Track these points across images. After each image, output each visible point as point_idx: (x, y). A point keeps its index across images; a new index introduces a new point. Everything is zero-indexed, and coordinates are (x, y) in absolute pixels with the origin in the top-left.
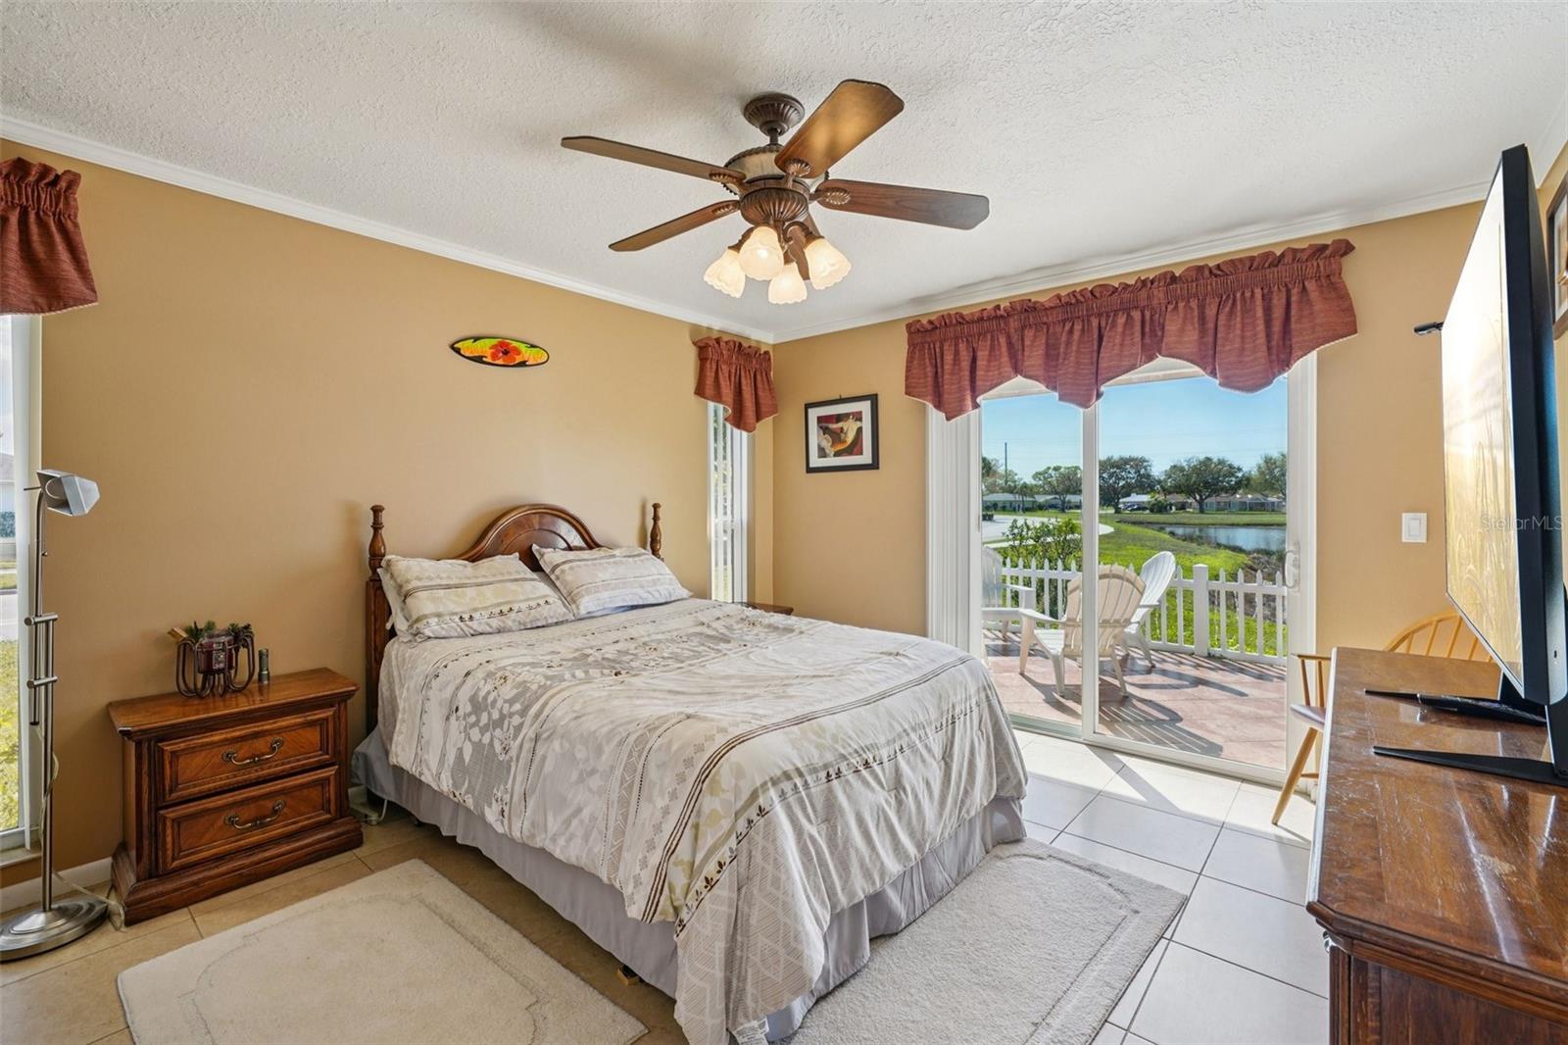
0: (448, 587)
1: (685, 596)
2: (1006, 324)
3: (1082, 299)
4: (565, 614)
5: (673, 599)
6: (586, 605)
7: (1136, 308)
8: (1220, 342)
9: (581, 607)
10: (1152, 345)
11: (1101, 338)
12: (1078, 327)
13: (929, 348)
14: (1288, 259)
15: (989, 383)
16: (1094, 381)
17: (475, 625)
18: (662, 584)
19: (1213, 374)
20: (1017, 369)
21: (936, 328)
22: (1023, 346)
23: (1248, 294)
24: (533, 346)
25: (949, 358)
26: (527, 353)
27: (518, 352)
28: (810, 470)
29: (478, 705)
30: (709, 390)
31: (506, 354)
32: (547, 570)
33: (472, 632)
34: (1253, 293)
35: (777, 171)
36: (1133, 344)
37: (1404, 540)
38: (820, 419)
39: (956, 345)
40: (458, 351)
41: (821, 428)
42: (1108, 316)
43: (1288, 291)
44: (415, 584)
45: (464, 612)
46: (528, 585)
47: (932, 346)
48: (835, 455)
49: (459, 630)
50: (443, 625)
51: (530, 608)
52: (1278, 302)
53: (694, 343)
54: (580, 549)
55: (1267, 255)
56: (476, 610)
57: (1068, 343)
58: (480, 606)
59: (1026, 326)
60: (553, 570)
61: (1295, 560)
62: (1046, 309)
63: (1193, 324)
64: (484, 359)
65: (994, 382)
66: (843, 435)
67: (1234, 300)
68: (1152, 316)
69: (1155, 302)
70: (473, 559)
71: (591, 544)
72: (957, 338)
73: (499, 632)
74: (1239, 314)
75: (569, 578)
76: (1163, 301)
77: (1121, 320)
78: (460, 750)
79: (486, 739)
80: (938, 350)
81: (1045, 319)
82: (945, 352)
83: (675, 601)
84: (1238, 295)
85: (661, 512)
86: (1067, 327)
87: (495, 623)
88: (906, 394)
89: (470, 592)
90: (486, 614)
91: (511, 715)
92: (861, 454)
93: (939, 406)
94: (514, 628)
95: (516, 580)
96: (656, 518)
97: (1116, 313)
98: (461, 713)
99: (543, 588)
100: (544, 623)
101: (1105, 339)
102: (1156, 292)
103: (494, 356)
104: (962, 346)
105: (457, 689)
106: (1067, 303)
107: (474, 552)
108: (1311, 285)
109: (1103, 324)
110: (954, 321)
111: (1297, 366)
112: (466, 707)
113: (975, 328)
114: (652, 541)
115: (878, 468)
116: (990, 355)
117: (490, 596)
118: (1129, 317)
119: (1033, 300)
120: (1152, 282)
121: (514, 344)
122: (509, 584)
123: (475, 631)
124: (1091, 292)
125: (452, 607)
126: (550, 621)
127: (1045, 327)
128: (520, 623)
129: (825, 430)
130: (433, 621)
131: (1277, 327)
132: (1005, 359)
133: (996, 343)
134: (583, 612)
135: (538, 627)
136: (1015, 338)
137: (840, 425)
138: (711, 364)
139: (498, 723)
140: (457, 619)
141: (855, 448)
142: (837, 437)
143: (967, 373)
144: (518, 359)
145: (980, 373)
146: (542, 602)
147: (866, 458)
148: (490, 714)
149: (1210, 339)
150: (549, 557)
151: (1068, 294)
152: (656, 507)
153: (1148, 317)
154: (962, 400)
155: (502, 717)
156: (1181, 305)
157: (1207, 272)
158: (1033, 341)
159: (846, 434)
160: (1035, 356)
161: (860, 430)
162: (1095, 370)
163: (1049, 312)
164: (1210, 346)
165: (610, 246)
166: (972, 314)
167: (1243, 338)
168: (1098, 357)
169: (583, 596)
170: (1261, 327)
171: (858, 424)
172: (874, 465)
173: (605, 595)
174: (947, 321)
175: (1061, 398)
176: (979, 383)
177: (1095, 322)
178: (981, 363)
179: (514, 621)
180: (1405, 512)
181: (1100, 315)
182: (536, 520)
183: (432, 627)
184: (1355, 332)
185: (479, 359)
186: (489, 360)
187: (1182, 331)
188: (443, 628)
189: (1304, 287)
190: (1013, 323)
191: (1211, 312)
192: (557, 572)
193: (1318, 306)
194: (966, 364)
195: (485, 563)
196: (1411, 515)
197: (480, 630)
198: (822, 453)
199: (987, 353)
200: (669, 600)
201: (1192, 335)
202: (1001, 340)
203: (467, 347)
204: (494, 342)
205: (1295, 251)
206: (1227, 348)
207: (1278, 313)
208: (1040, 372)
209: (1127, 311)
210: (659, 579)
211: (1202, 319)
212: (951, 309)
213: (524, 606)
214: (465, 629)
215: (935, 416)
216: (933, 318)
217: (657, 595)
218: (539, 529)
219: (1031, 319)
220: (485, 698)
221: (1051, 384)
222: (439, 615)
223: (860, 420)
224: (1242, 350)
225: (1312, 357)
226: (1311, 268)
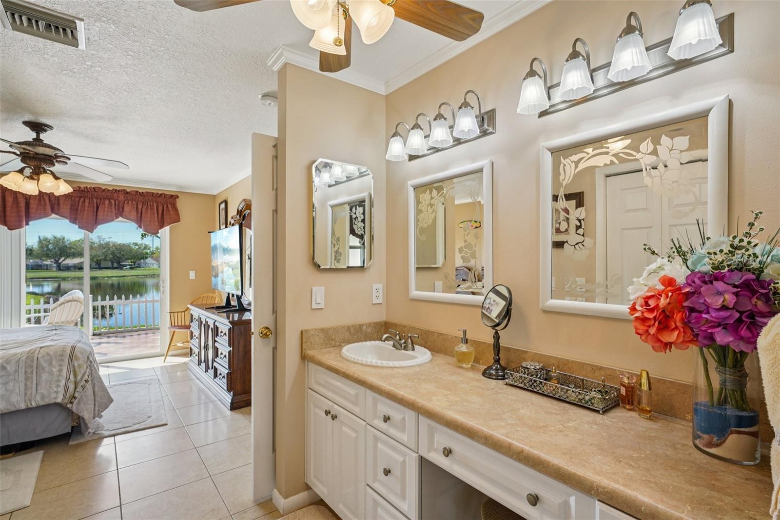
3: (90, 190)
7: (113, 199)
8: (143, 217)
10: (120, 212)
11: (98, 208)
12: (87, 201)
14: (163, 196)
16: (94, 223)
19: (140, 227)
20: (55, 212)
23: (151, 204)
34: (153, 203)
36: (112, 212)
37: (190, 278)
42: (101, 199)
43: (163, 205)
52: (160, 208)
55: (158, 194)
57: (82, 206)
61: (163, 286)
63: (134, 210)
67: (147, 205)
68: (119, 203)
69: (120, 199)
74: (149, 209)
76: (124, 199)
77: (107, 202)
84: (149, 203)
86: (82, 199)
97: (104, 199)
101: (100, 208)
102: (121, 196)
106: (82, 190)
108: (169, 206)
109: (99, 202)
111: (165, 228)
118: (110, 202)
120: (119, 191)
124: (94, 188)
127: (70, 197)
131: (160, 216)
132: (47, 209)
133: (42, 198)
136: (53, 198)
143: (23, 209)
145: (32, 210)
149: (139, 215)
151: (84, 188)
153: (117, 203)
156: (130, 202)
157: (138, 194)
160: (65, 208)
162: (95, 219)
164: (140, 217)
167: (151, 217)
168: (97, 213)
170: (156, 215)
175: (80, 228)
176: (32, 215)
177: (95, 201)
178: (33, 206)
180: (191, 270)
181: (97, 198)
184: (179, 221)
187: (131, 211)
189: (167, 206)
191: (140, 207)
193: (171, 212)
194: (23, 205)
196: (192, 271)
199: (37, 202)
201: (134, 213)
202: (45, 197)
205: (164, 194)
206: (146, 220)
207: (160, 212)
208: (68, 216)
209: (109, 199)
211: (137, 208)
221: (73, 220)
224: (150, 221)
225: (168, 227)
226: (169, 200)
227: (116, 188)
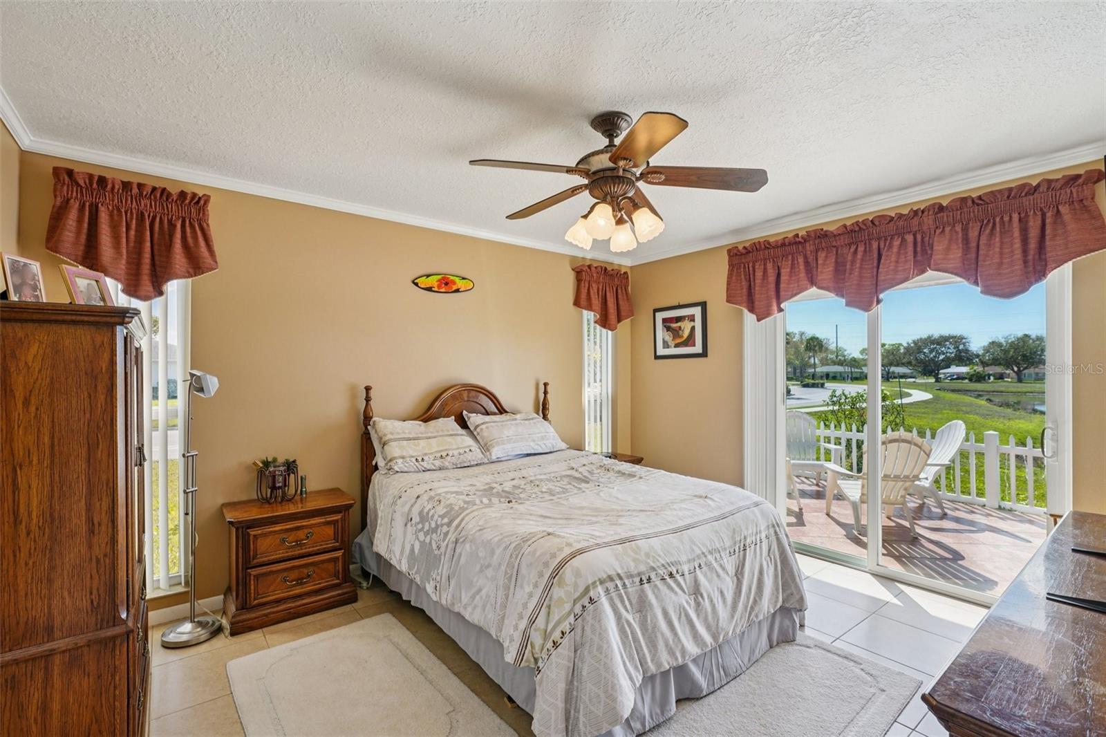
0: (409, 439)
1: (564, 448)
2: (804, 248)
3: (864, 227)
4: (482, 458)
5: (555, 450)
6: (496, 453)
7: (909, 232)
8: (981, 258)
9: (493, 454)
10: (923, 260)
11: (880, 257)
12: (861, 249)
13: (745, 267)
14: (1043, 188)
15: (790, 293)
16: (874, 290)
17: (424, 464)
18: (548, 439)
19: (976, 283)
20: (812, 282)
21: (750, 252)
22: (817, 264)
23: (1006, 219)
24: (464, 279)
25: (759, 274)
26: (460, 284)
27: (454, 283)
28: (657, 357)
29: (424, 518)
30: (583, 302)
31: (447, 284)
32: (472, 429)
33: (423, 469)
34: (1011, 217)
35: (611, 165)
36: (906, 261)
38: (665, 320)
39: (765, 265)
40: (416, 284)
41: (665, 326)
42: (886, 240)
44: (389, 437)
45: (419, 456)
46: (459, 438)
47: (747, 266)
48: (675, 347)
49: (415, 467)
50: (407, 465)
51: (460, 454)
52: (1034, 224)
53: (573, 270)
54: (494, 414)
55: (1024, 186)
56: (426, 454)
57: (853, 262)
58: (430, 452)
59: (819, 249)
60: (475, 429)
61: (1053, 435)
62: (835, 236)
63: (957, 244)
64: (433, 289)
65: (795, 292)
66: (681, 332)
67: (994, 224)
68: (923, 238)
69: (925, 227)
70: (425, 421)
71: (502, 411)
72: (765, 260)
73: (440, 469)
74: (998, 235)
75: (485, 434)
76: (933, 227)
77: (897, 243)
78: (413, 545)
79: (428, 540)
80: (751, 269)
81: (834, 244)
82: (757, 270)
83: (556, 451)
84: (998, 219)
85: (549, 389)
86: (853, 249)
87: (438, 463)
88: (728, 301)
89: (423, 443)
90: (432, 457)
91: (442, 525)
92: (694, 346)
93: (752, 310)
94: (450, 467)
95: (451, 435)
96: (546, 393)
97: (892, 237)
98: (413, 522)
99: (469, 441)
100: (469, 465)
101: (883, 257)
102: (926, 220)
103: (439, 286)
104: (770, 266)
105: (412, 506)
106: (852, 231)
107: (427, 415)
108: (1064, 209)
109: (882, 246)
110: (763, 246)
111: (1053, 275)
112: (416, 519)
113: (779, 252)
114: (543, 409)
115: (706, 356)
116: (791, 272)
117: (434, 445)
118: (903, 240)
119: (825, 229)
120: (923, 212)
121: (452, 278)
122: (446, 438)
123: (425, 468)
124: (872, 221)
125: (412, 453)
126: (472, 463)
127: (835, 249)
128: (453, 464)
129: (668, 329)
130: (400, 461)
131: (1033, 244)
132: (803, 275)
133: (796, 262)
134: (494, 458)
135: (465, 467)
136: (811, 258)
137: (679, 324)
138: (584, 283)
139: (434, 530)
140: (414, 460)
141: (690, 341)
142: (676, 333)
143: (773, 286)
144: (455, 288)
145: (782, 286)
146: (467, 450)
147: (698, 348)
148: (430, 523)
149: (973, 256)
150: (474, 419)
151: (853, 224)
152: (546, 385)
153: (919, 239)
154: (769, 306)
155: (437, 526)
156: (948, 229)
157: (970, 202)
158: (825, 260)
159: (683, 331)
160: (826, 271)
161: (693, 328)
162: (874, 282)
163: (837, 238)
164: (973, 261)
165: (507, 217)
166: (777, 241)
167: (1001, 254)
168: (877, 272)
169: (494, 447)
170: (1017, 245)
171: (692, 324)
172: (704, 354)
173: (508, 446)
174: (758, 247)
175: (847, 304)
176: (782, 293)
177: (875, 245)
178: (784, 278)
179: (449, 462)
181: (879, 239)
182: (465, 395)
183: (399, 465)
185: (429, 289)
186: (436, 289)
187: (948, 249)
188: (405, 466)
189: (1058, 211)
190: (809, 247)
191: (973, 234)
192: (478, 430)
193: (1071, 226)
194: (772, 278)
195: (432, 423)
197: (428, 468)
198: (666, 345)
199: (788, 270)
200: (552, 450)
201: (956, 253)
203: (423, 282)
204: (439, 277)
205: (1049, 182)
206: (987, 263)
207: (1034, 233)
208: (831, 285)
209: (901, 234)
210: (545, 436)
212: (761, 237)
213: (456, 453)
214: (419, 467)
215: (749, 318)
216: (747, 245)
217: (544, 446)
218: (468, 401)
219: (824, 244)
220: (428, 513)
221: (839, 292)
222: (403, 457)
223: (694, 321)
224: (1001, 264)
225: (1068, 267)
226: (1064, 195)
227: (915, 209)
